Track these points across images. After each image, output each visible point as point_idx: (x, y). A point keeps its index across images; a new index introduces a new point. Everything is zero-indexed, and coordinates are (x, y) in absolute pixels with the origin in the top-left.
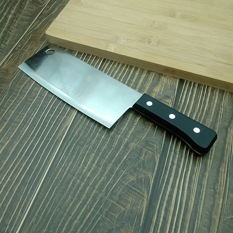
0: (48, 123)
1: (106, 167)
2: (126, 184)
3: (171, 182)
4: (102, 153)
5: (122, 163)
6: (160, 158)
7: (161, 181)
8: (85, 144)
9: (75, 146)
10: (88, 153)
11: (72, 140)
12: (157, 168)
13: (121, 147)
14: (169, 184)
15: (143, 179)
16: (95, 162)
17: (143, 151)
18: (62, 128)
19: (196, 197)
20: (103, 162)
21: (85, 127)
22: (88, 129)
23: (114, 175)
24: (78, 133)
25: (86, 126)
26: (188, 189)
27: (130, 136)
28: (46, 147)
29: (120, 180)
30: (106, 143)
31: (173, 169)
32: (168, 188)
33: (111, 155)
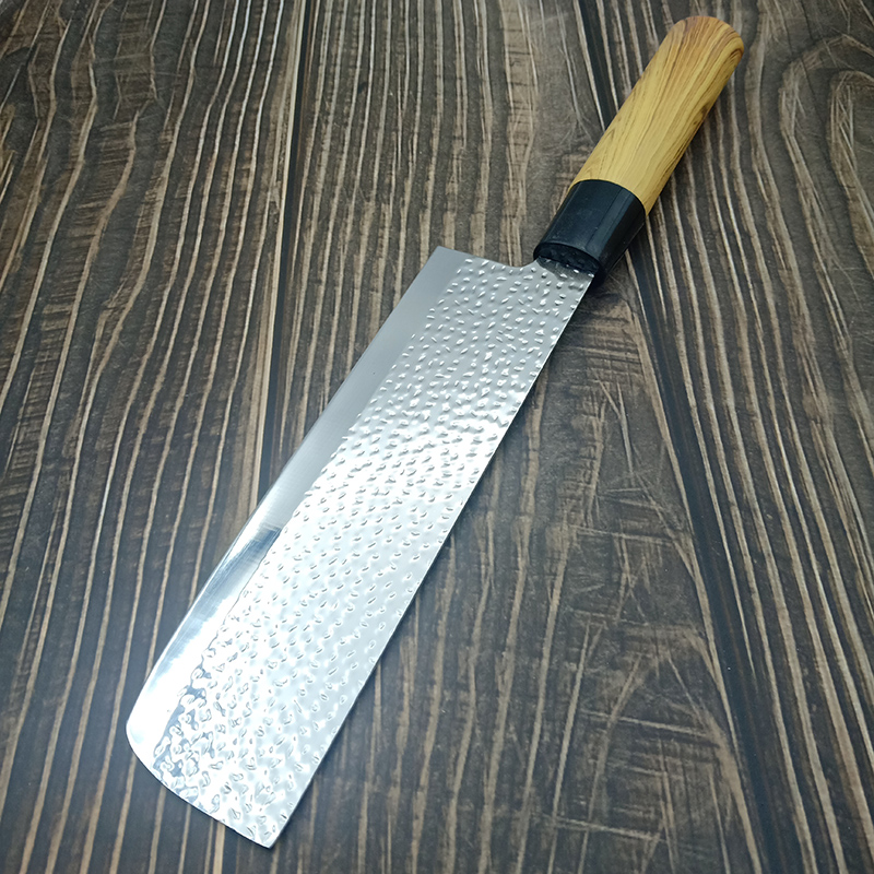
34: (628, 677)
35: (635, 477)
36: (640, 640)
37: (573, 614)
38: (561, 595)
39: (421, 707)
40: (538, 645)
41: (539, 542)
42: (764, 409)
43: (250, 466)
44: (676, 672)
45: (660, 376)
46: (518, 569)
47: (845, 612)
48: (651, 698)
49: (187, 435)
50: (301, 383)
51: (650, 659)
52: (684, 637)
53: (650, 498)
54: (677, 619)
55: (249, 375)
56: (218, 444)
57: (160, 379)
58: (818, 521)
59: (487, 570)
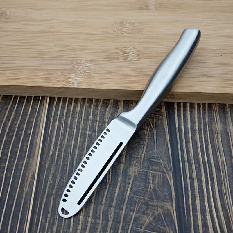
0: (4, 177)
1: (107, 215)
2: (142, 230)
3: (198, 206)
5: (127, 202)
6: (174, 177)
7: (185, 209)
9: (54, 199)
11: (47, 193)
12: (174, 193)
13: (118, 179)
14: (198, 210)
15: (162, 215)
16: (89, 213)
17: (149, 175)
18: (26, 178)
20: (100, 209)
21: (61, 167)
22: (65, 169)
23: (121, 224)
24: (52, 178)
25: (61, 165)
26: (222, 208)
27: (126, 159)
28: (12, 215)
29: (132, 227)
31: (194, 187)
32: (197, 216)
33: (109, 196)
34: (148, 217)
35: (157, 152)
36: (153, 206)
37: (133, 196)
38: (130, 190)
39: (85, 224)
40: (122, 206)
41: (125, 172)
42: (199, 128)
43: (39, 144)
44: (163, 216)
45: (168, 117)
46: (118, 181)
47: (217, 198)
48: (154, 224)
49: (20, 133)
50: (56, 116)
51: (155, 212)
52: (166, 205)
53: (160, 159)
54: (165, 199)
55: (41, 113)
56: (30, 136)
57: (13, 114)
58: (212, 167)
59: (109, 181)
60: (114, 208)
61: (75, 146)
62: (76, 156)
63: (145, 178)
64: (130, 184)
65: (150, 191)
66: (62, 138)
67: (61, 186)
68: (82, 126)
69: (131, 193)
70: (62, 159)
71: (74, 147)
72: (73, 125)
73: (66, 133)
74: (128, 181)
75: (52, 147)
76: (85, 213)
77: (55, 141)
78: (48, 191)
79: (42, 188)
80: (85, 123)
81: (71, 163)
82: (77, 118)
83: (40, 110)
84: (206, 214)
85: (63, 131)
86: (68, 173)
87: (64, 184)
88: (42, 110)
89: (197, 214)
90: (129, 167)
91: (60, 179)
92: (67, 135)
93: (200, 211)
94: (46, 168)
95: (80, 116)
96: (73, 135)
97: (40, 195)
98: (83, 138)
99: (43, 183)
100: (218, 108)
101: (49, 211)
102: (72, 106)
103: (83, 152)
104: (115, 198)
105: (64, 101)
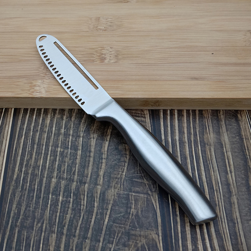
3: (188, 233)
4: (68, 227)
5: (105, 232)
6: (159, 199)
7: (173, 238)
8: (35, 223)
9: (18, 232)
10: (44, 236)
11: (10, 224)
12: (160, 220)
13: (94, 204)
14: (188, 239)
15: (146, 246)
16: (60, 247)
17: (131, 198)
19: (233, 243)
20: (73, 242)
21: (27, 192)
22: (32, 194)
24: (16, 207)
25: (27, 190)
26: (216, 234)
27: (103, 180)
30: (68, 208)
32: (187, 246)
33: (84, 225)
60: (89, 239)
61: (44, 166)
62: (45, 179)
63: (126, 202)
64: (108, 211)
65: (132, 218)
66: (29, 157)
67: (26, 216)
68: (52, 142)
69: (110, 221)
70: (28, 182)
71: (43, 168)
72: (42, 141)
73: (33, 151)
74: (107, 206)
75: (17, 169)
76: (56, 248)
77: (20, 161)
78: (12, 222)
79: (5, 219)
80: (55, 138)
81: (39, 188)
82: (46, 133)
83: (3, 124)
84: (198, 243)
85: (29, 149)
86: (36, 200)
87: (31, 213)
88: (6, 125)
89: (187, 244)
90: (107, 190)
91: (26, 207)
92: (34, 154)
93: (190, 240)
94: (10, 194)
95: (50, 130)
96: (42, 153)
97: (2, 227)
98: (54, 156)
99: (6, 213)
100: (210, 115)
101: (13, 247)
102: (41, 118)
103: (54, 173)
104: (90, 227)
105: (31, 112)
